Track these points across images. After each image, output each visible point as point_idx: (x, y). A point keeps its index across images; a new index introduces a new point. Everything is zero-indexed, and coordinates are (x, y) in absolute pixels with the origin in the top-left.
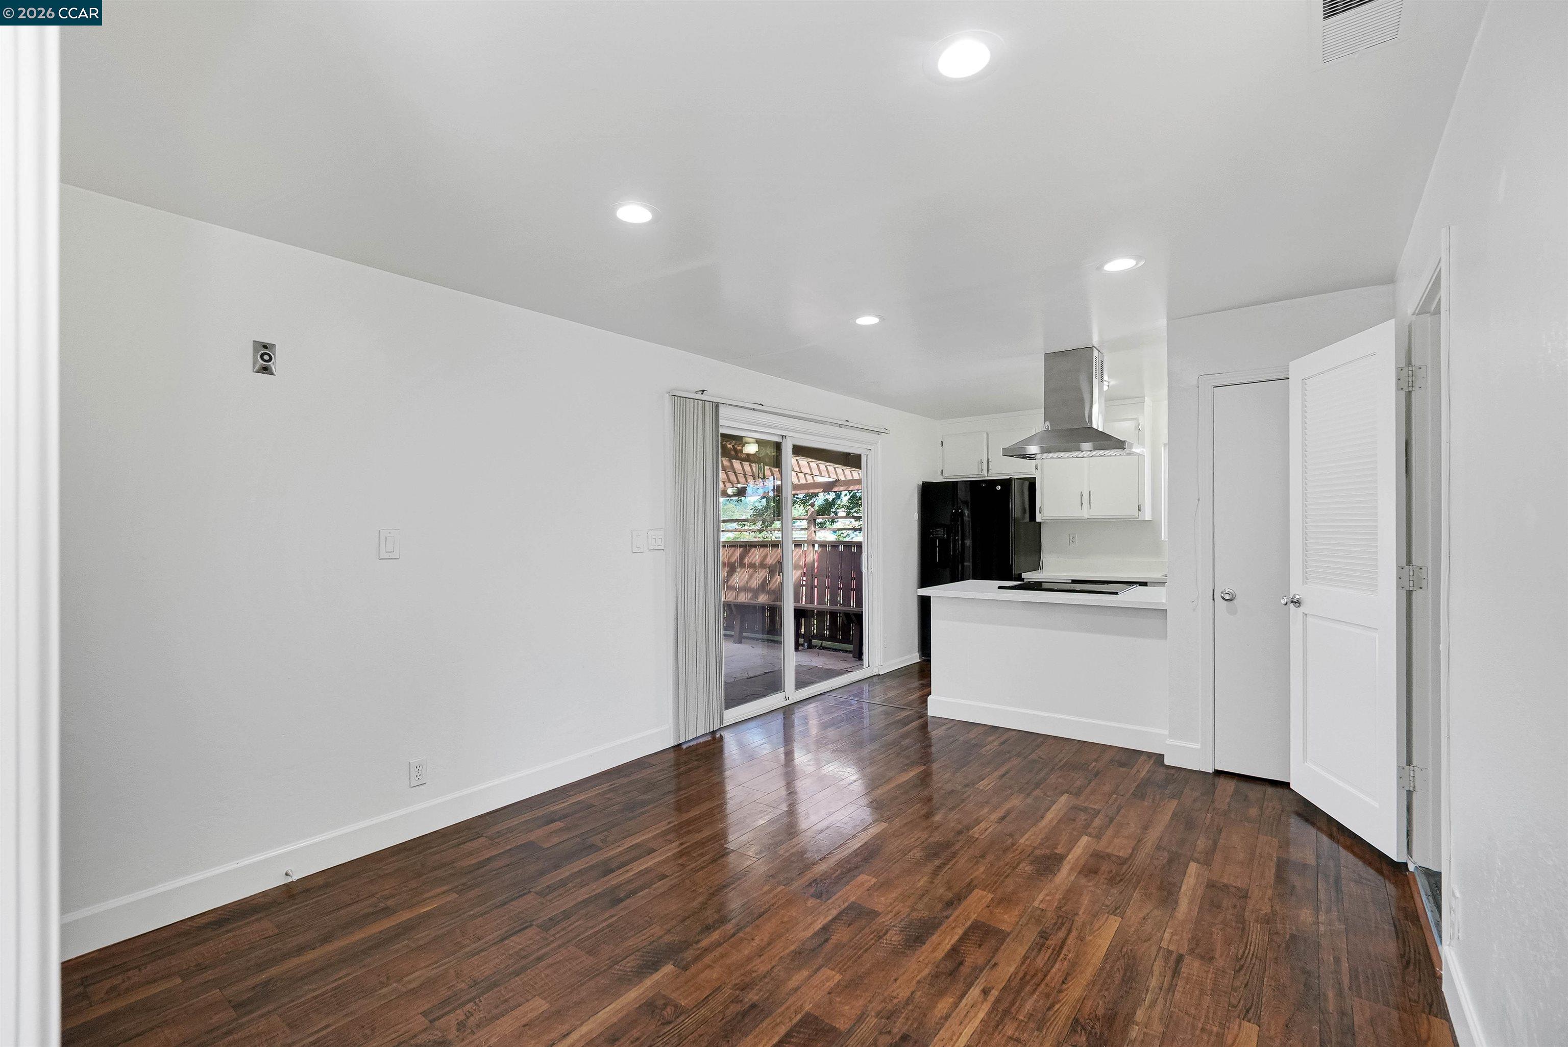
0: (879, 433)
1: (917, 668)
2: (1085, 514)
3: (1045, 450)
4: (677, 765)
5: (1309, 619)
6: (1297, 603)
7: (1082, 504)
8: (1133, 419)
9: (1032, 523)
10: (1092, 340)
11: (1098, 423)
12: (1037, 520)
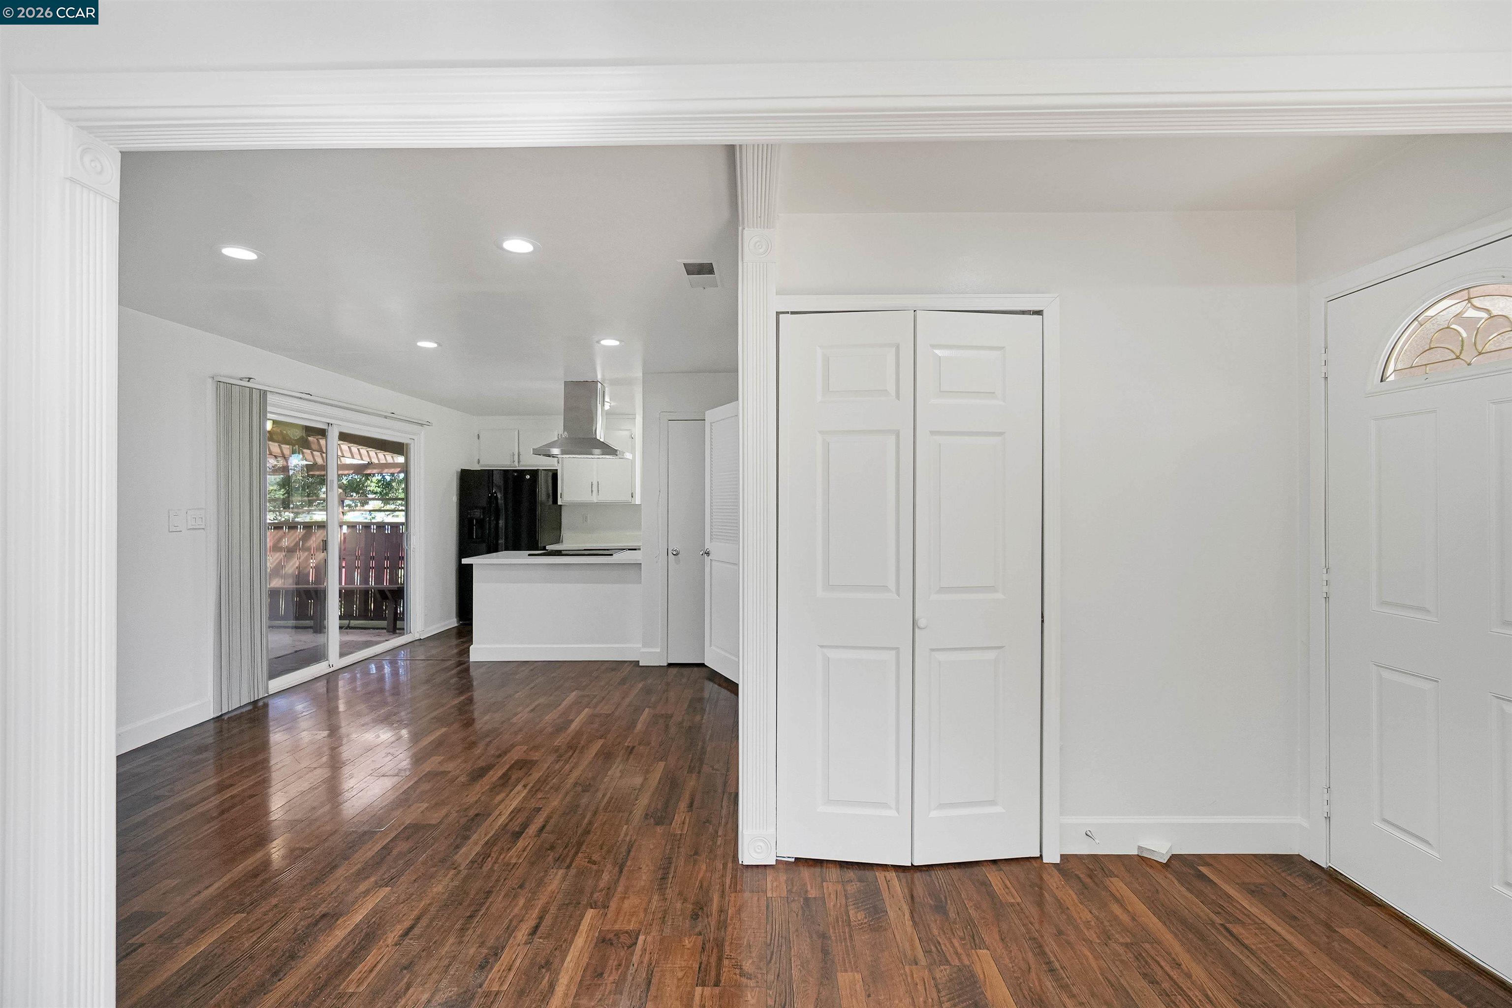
0: (422, 425)
1: (455, 631)
2: (595, 499)
3: (564, 452)
4: (220, 732)
5: (713, 563)
6: (708, 554)
7: (592, 491)
8: (629, 430)
9: (555, 506)
10: (597, 377)
11: (600, 435)
12: (559, 504)
